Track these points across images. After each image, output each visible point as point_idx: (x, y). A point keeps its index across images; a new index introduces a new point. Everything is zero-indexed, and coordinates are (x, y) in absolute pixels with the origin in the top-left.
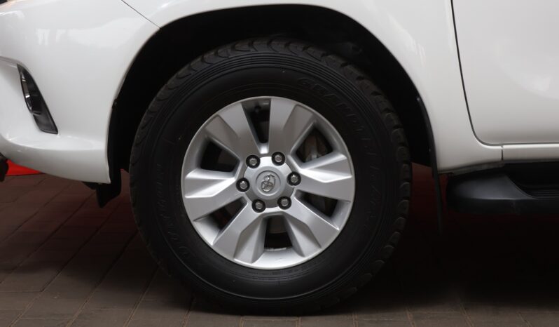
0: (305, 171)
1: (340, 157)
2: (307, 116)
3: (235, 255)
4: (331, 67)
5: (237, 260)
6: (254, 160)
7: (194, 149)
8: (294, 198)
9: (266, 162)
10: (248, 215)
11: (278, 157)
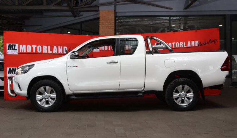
0: (50, 95)
1: (55, 93)
2: (51, 88)
3: (42, 105)
4: (53, 82)
5: (43, 106)
6: (44, 94)
7: (37, 92)
8: (49, 98)
9: (46, 94)
10: (44, 100)
11: (47, 93)
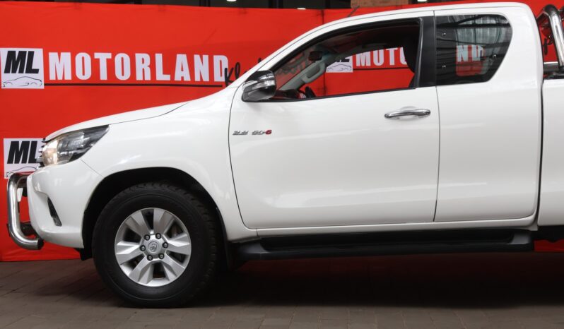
0: (170, 242)
1: (186, 235)
2: (170, 217)
3: (139, 280)
4: (180, 194)
5: (140, 283)
6: (147, 236)
7: (121, 232)
8: (166, 254)
9: (153, 238)
10: (145, 262)
11: (158, 235)
